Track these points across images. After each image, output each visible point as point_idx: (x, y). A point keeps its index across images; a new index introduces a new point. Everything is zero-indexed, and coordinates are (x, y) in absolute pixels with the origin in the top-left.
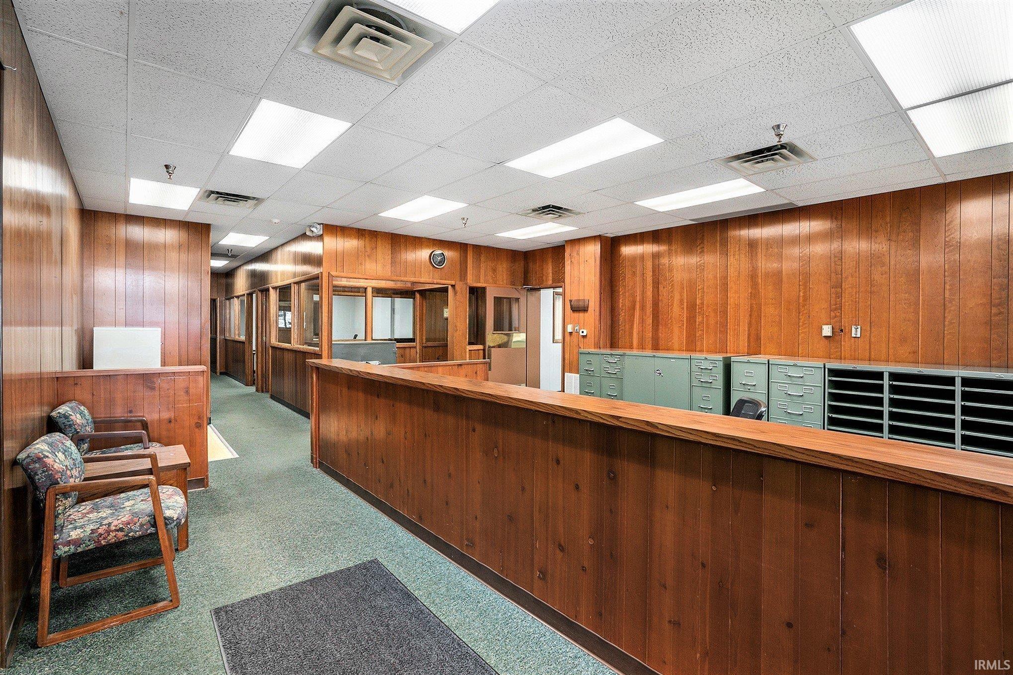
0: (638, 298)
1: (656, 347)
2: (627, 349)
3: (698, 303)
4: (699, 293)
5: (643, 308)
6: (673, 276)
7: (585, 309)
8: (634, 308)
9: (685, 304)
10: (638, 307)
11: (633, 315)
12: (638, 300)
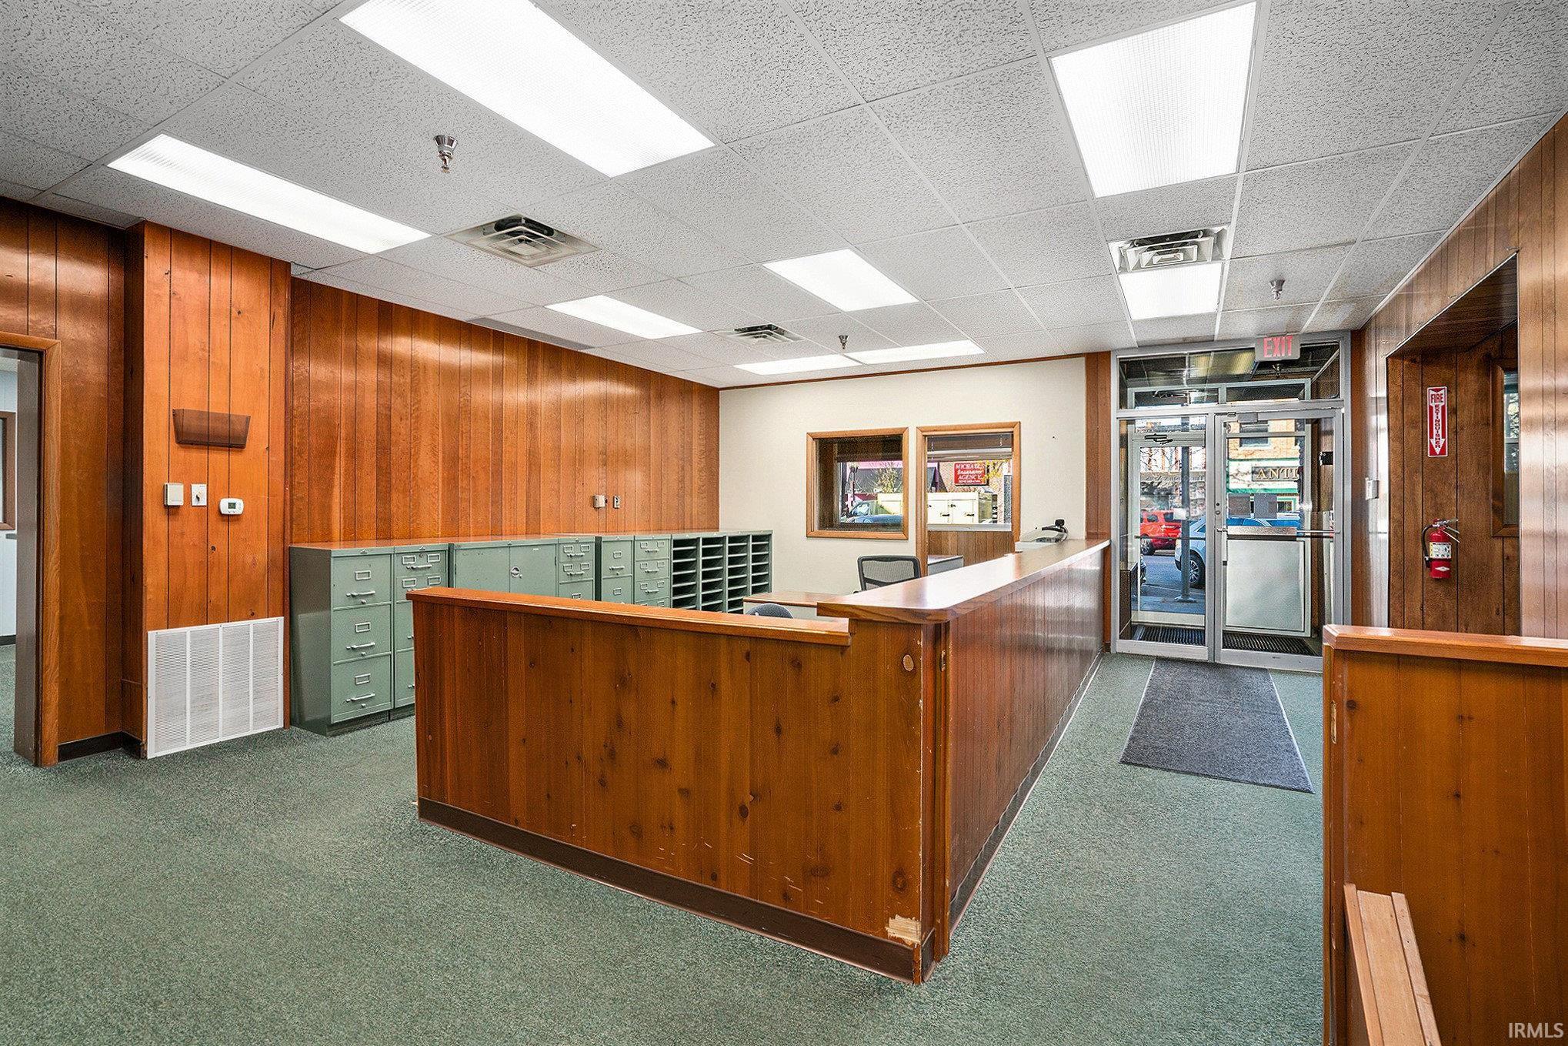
0: (343, 431)
1: (385, 534)
2: (317, 544)
3: (460, 456)
4: (462, 438)
5: (353, 454)
6: (420, 401)
7: (233, 443)
8: (332, 453)
9: (440, 455)
10: (341, 448)
11: (331, 468)
12: (343, 435)
